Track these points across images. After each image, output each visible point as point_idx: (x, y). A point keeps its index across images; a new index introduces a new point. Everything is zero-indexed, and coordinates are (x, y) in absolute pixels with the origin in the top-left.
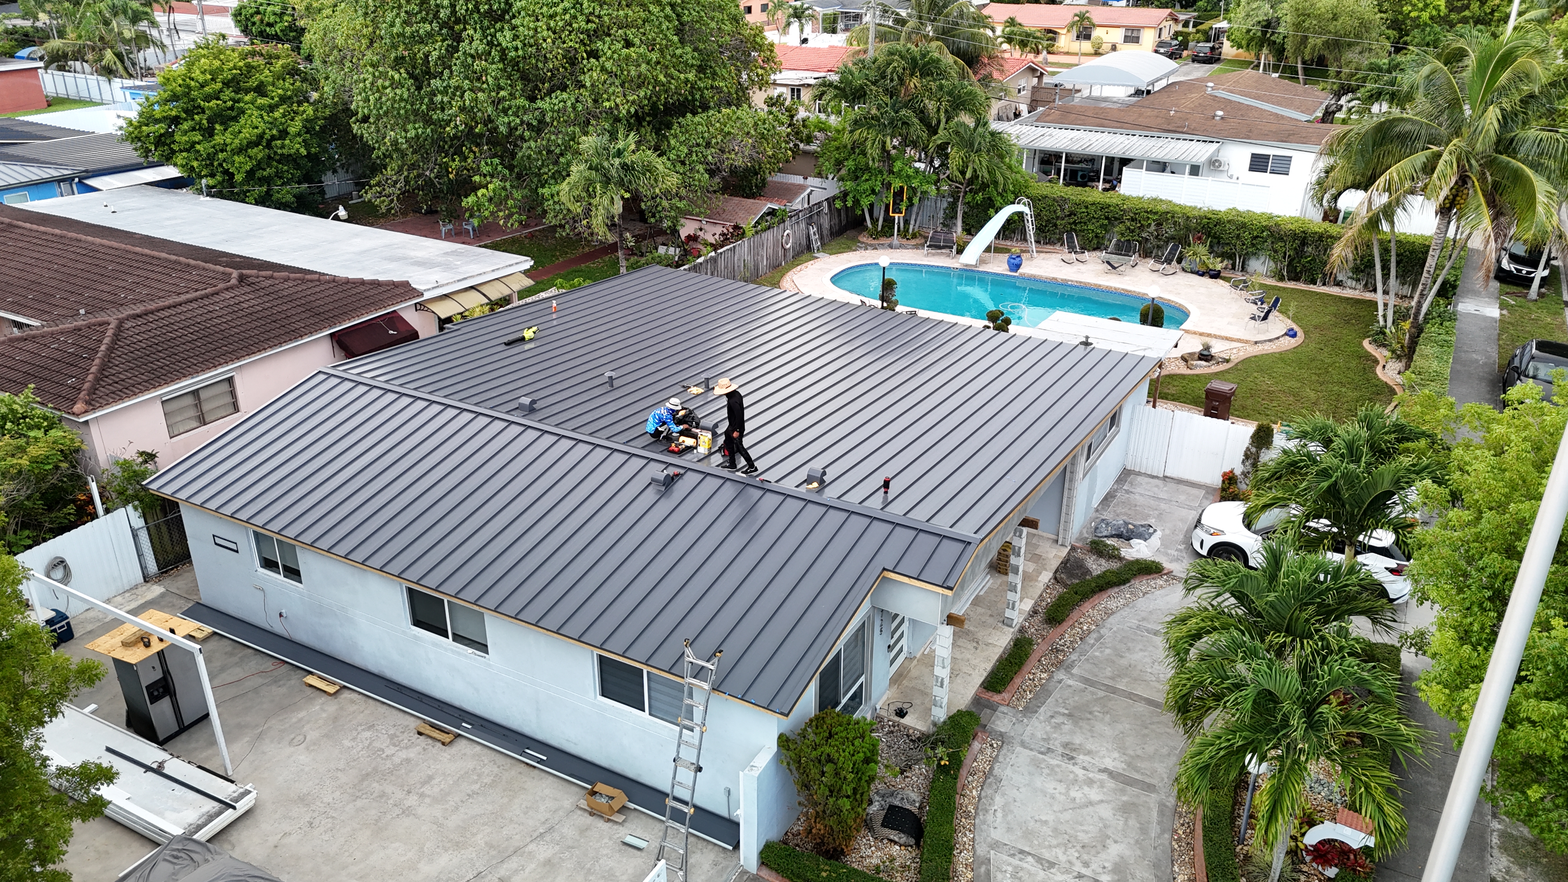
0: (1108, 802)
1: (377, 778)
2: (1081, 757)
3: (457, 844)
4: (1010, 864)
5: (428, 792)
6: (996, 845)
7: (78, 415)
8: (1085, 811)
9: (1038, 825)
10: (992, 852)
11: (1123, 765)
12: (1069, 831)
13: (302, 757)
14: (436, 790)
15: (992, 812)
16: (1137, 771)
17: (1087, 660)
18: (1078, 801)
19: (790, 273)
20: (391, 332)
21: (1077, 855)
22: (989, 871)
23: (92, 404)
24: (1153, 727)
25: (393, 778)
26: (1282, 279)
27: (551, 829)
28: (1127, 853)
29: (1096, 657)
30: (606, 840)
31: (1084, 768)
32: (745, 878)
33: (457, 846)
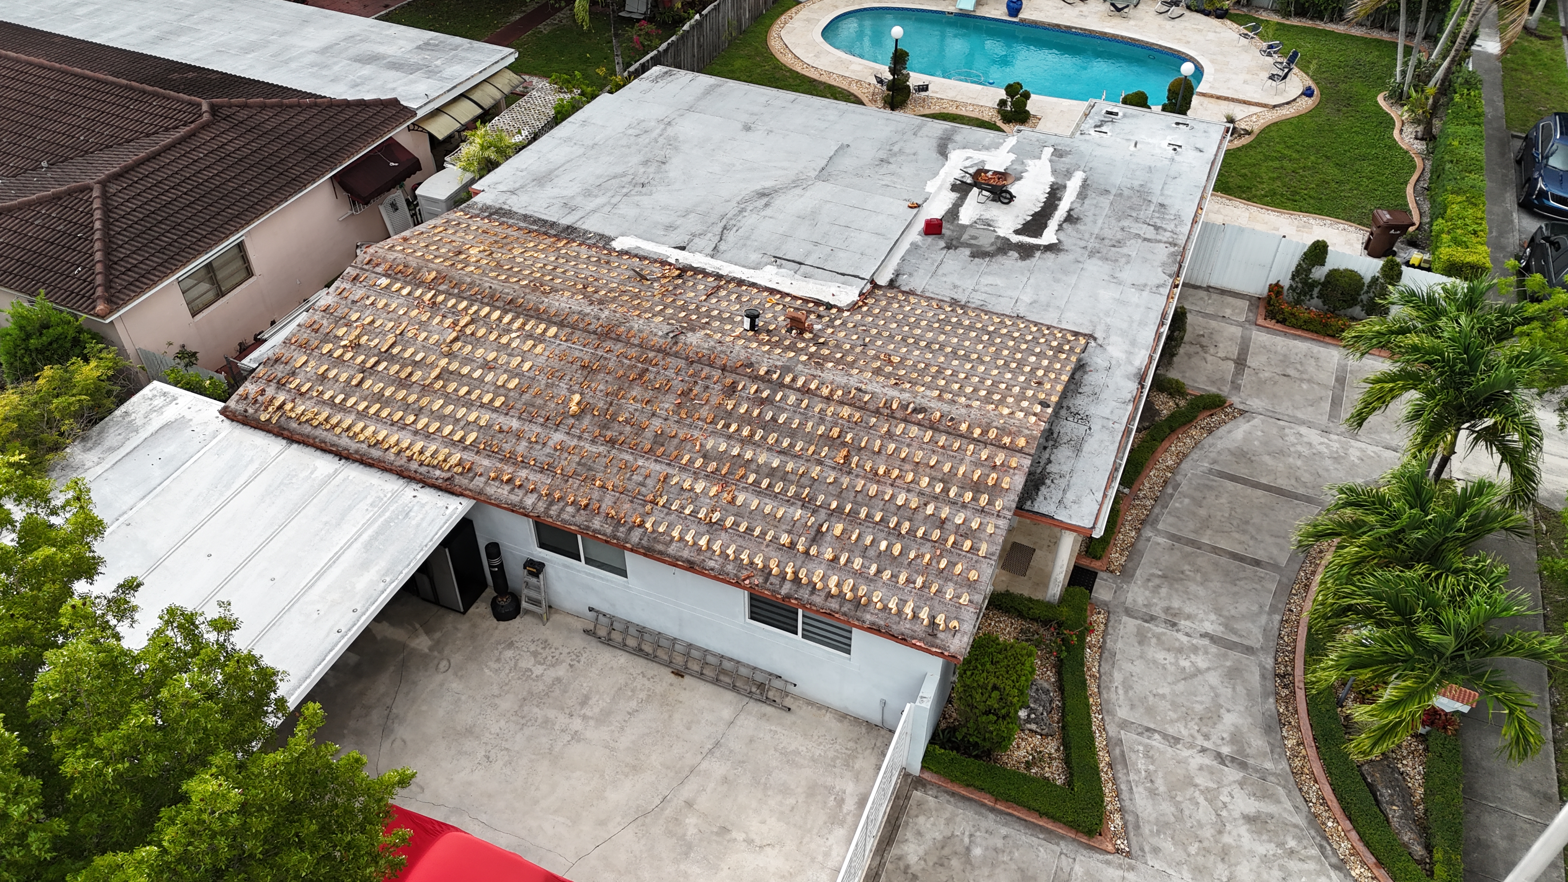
0: (1215, 669)
1: (535, 702)
2: (1183, 622)
3: (634, 768)
4: (1140, 744)
5: (589, 714)
6: (1124, 725)
7: (103, 317)
8: (1196, 681)
9: (1157, 699)
10: (1122, 732)
11: (1221, 628)
12: (1186, 703)
13: (454, 685)
14: (597, 710)
15: (1113, 689)
16: (1235, 633)
17: (1169, 513)
18: (1188, 670)
19: (776, 27)
20: (392, 164)
21: (1196, 728)
22: (1123, 752)
23: (114, 302)
24: (1242, 583)
25: (551, 701)
26: (1287, 15)
27: (717, 744)
28: (1240, 721)
29: (1177, 509)
30: (772, 752)
31: (1187, 635)
32: (909, 780)
33: (635, 769)
